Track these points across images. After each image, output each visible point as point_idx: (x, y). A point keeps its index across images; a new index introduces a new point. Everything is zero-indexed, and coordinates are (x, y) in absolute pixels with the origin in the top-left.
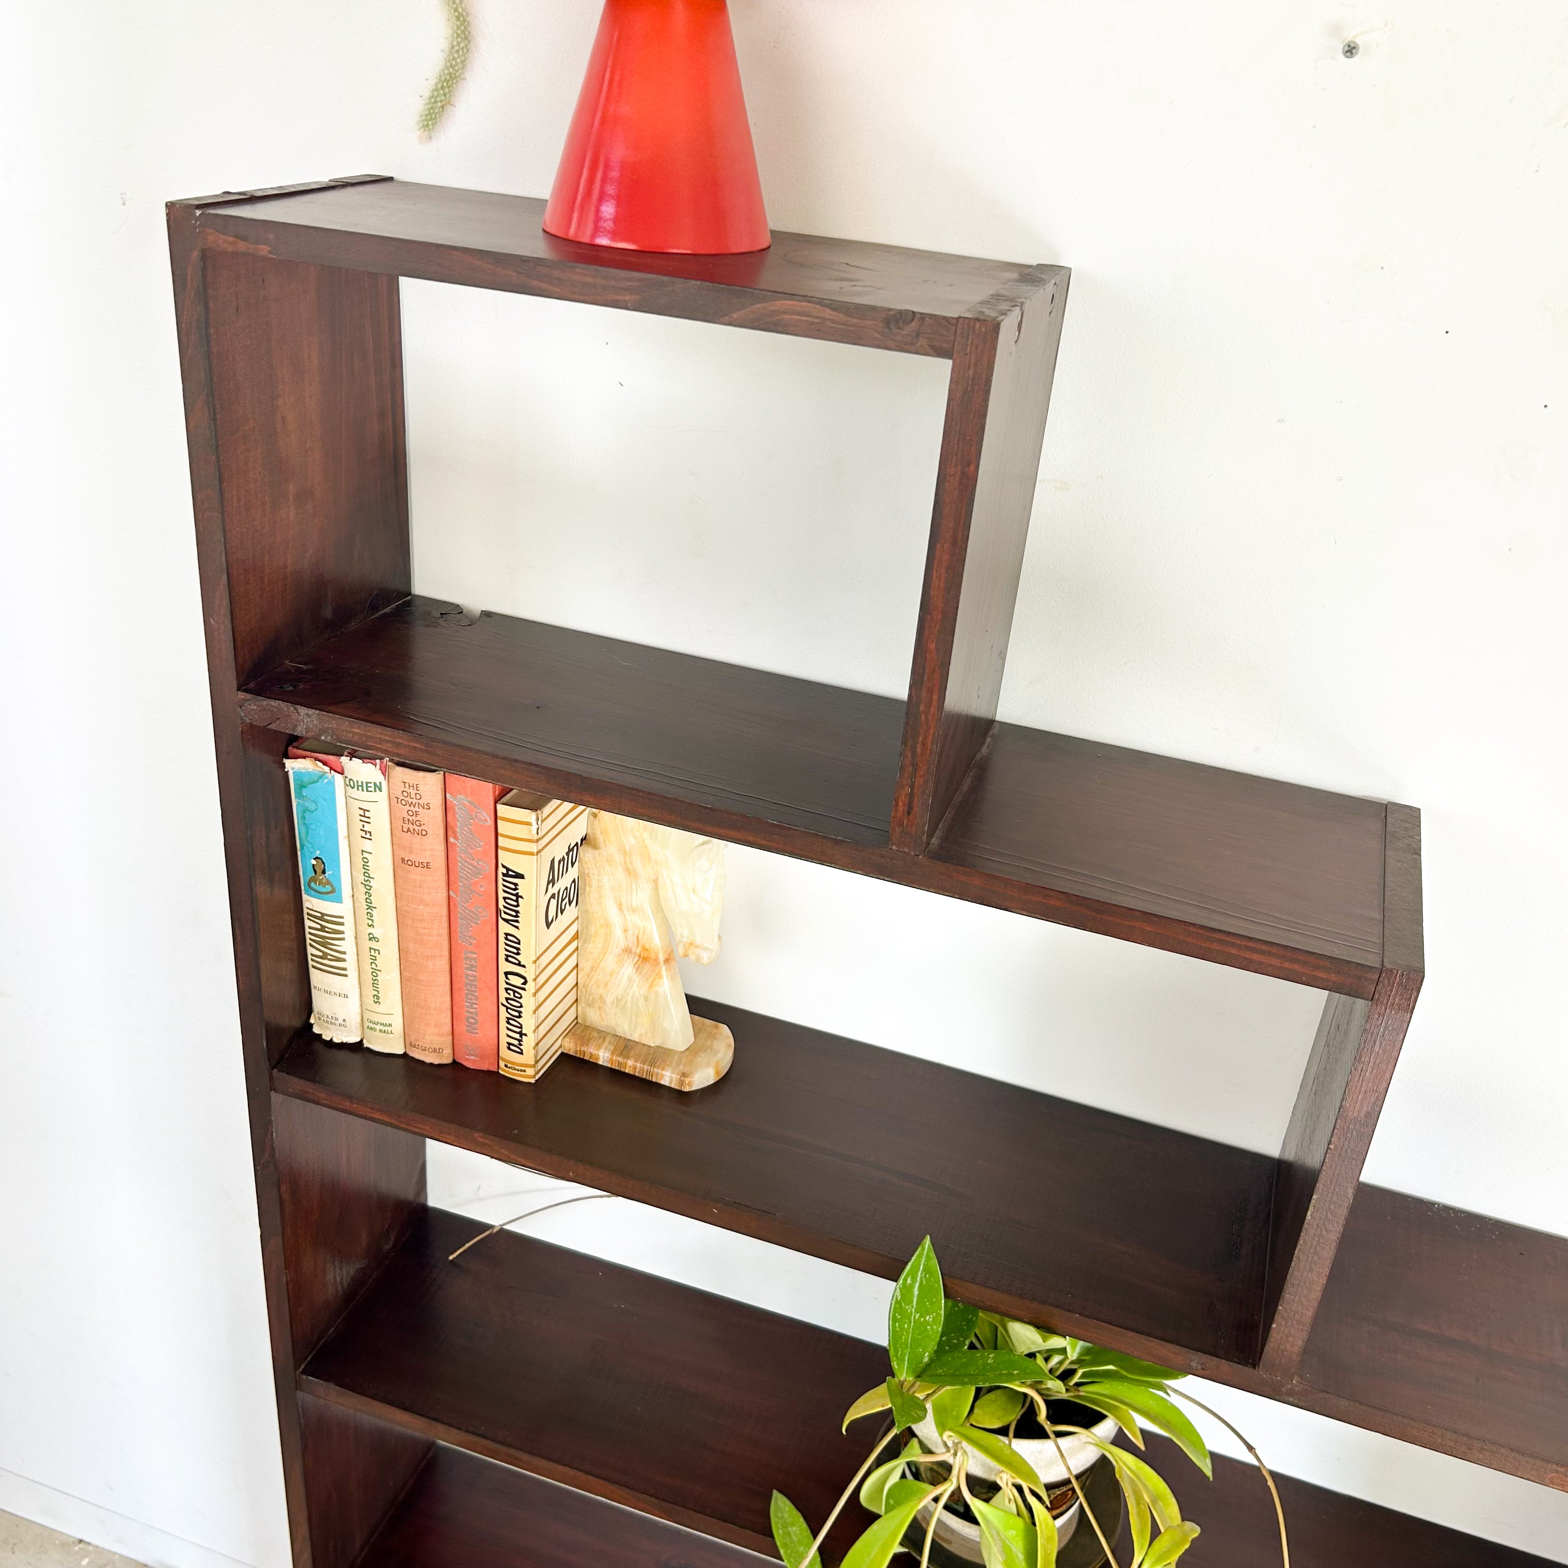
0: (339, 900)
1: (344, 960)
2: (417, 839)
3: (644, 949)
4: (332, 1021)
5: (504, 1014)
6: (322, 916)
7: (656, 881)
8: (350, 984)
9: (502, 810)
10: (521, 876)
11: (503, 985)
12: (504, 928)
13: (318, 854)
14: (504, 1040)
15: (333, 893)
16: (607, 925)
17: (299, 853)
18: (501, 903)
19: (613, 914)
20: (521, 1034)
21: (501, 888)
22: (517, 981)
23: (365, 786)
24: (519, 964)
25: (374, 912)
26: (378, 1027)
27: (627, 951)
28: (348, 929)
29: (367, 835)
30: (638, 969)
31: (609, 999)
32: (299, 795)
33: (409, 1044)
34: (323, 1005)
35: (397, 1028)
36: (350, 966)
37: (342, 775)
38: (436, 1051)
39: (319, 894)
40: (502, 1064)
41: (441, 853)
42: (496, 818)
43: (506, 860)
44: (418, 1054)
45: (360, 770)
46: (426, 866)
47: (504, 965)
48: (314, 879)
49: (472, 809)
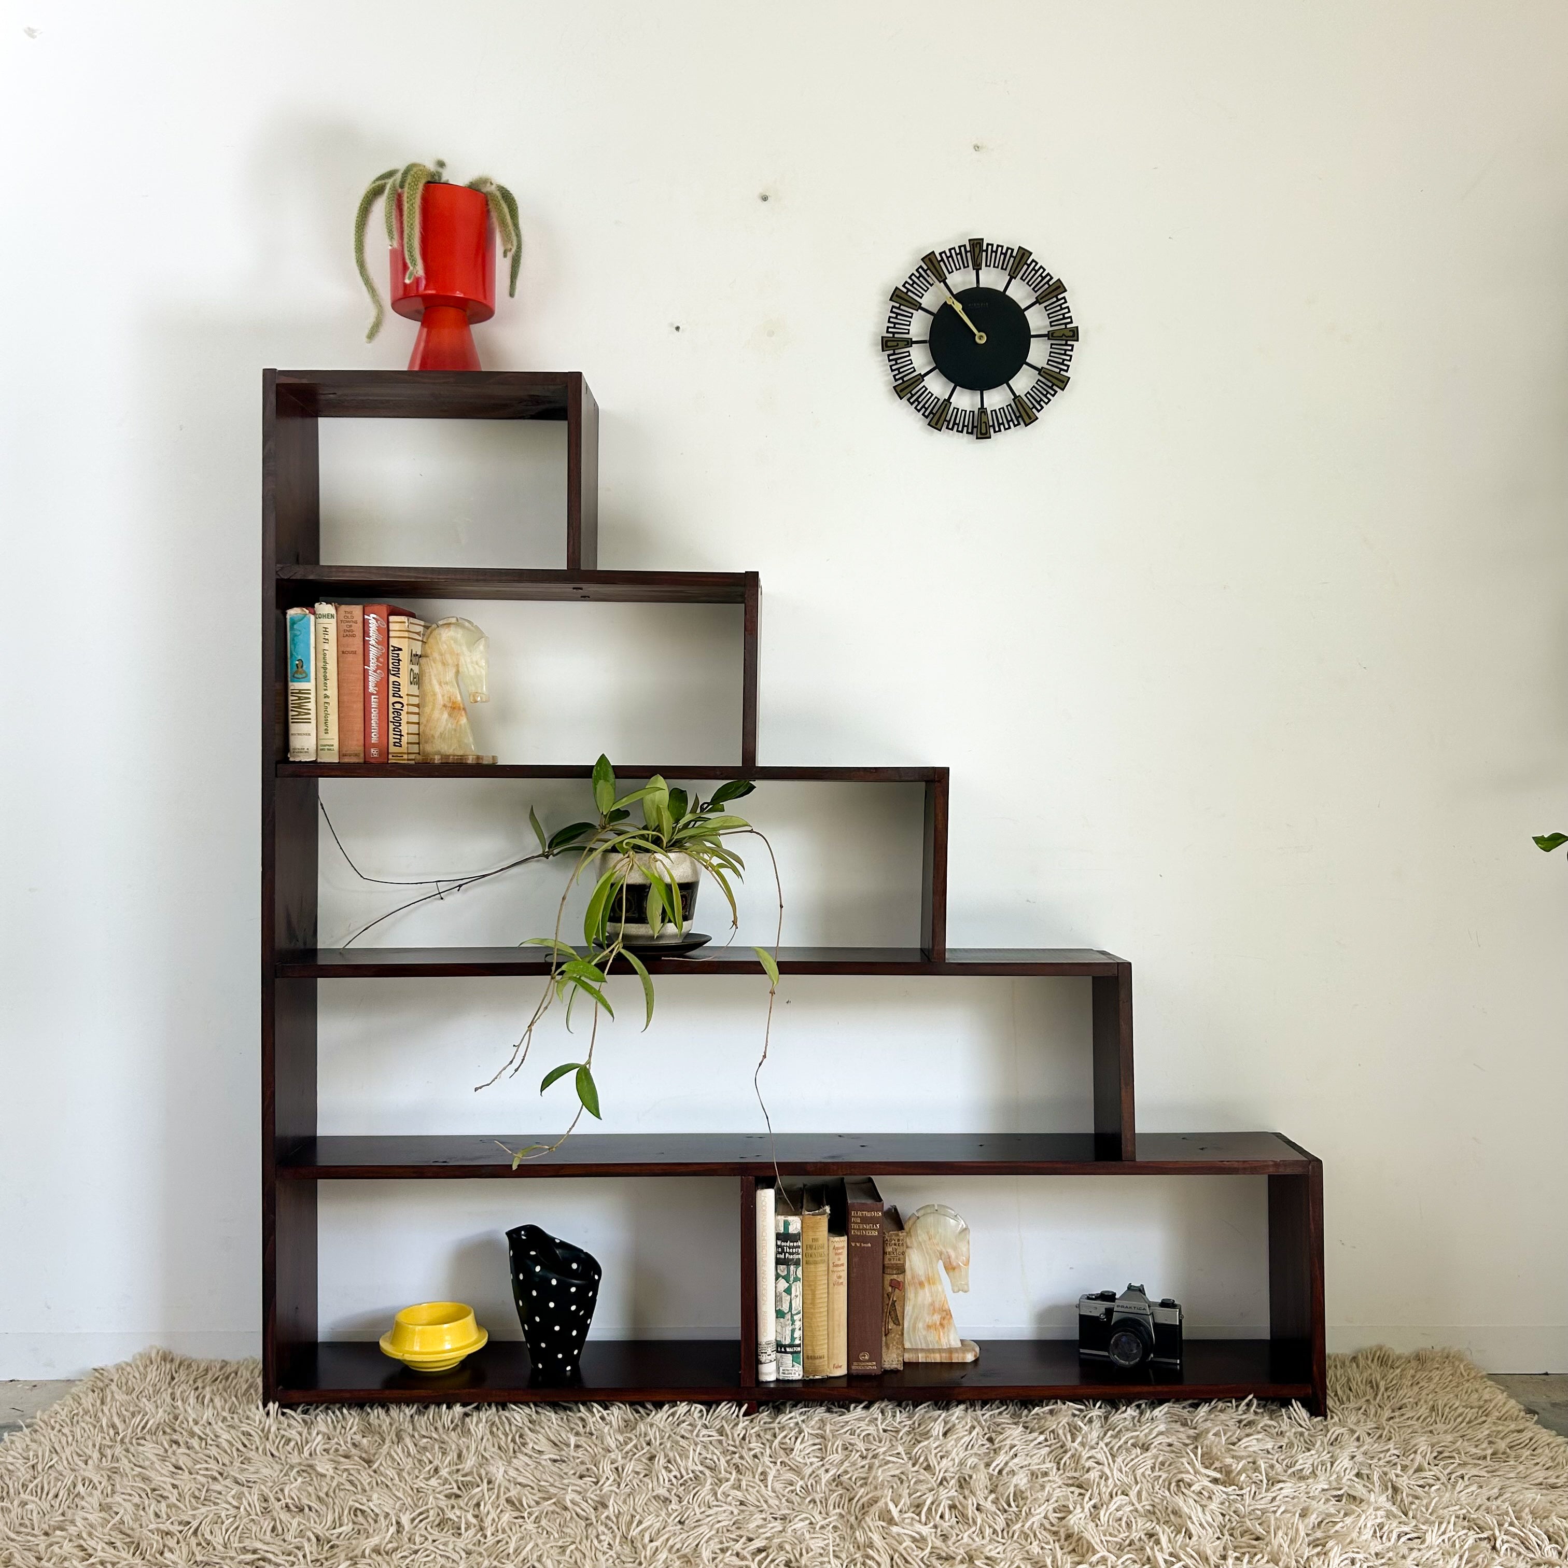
0: (309, 681)
1: (310, 714)
2: (351, 639)
3: (454, 703)
4: (301, 751)
5: (391, 726)
6: (300, 692)
8: (310, 728)
9: (392, 618)
10: (400, 649)
11: (391, 710)
12: (392, 678)
13: (299, 658)
14: (391, 741)
15: (306, 678)
16: (435, 694)
17: (289, 661)
18: (391, 665)
19: (437, 688)
20: (401, 735)
21: (391, 658)
22: (398, 706)
23: (325, 616)
24: (400, 697)
25: (328, 682)
26: (328, 748)
27: (445, 706)
28: (312, 696)
29: (326, 641)
30: (450, 715)
32: (292, 628)
33: (341, 754)
34: (297, 742)
35: (336, 747)
36: (313, 716)
37: (314, 613)
38: (356, 755)
39: (299, 680)
40: (390, 757)
41: (362, 647)
42: (388, 622)
43: (394, 642)
44: (346, 760)
45: (324, 608)
46: (355, 653)
47: (392, 700)
48: (296, 672)
49: (376, 620)
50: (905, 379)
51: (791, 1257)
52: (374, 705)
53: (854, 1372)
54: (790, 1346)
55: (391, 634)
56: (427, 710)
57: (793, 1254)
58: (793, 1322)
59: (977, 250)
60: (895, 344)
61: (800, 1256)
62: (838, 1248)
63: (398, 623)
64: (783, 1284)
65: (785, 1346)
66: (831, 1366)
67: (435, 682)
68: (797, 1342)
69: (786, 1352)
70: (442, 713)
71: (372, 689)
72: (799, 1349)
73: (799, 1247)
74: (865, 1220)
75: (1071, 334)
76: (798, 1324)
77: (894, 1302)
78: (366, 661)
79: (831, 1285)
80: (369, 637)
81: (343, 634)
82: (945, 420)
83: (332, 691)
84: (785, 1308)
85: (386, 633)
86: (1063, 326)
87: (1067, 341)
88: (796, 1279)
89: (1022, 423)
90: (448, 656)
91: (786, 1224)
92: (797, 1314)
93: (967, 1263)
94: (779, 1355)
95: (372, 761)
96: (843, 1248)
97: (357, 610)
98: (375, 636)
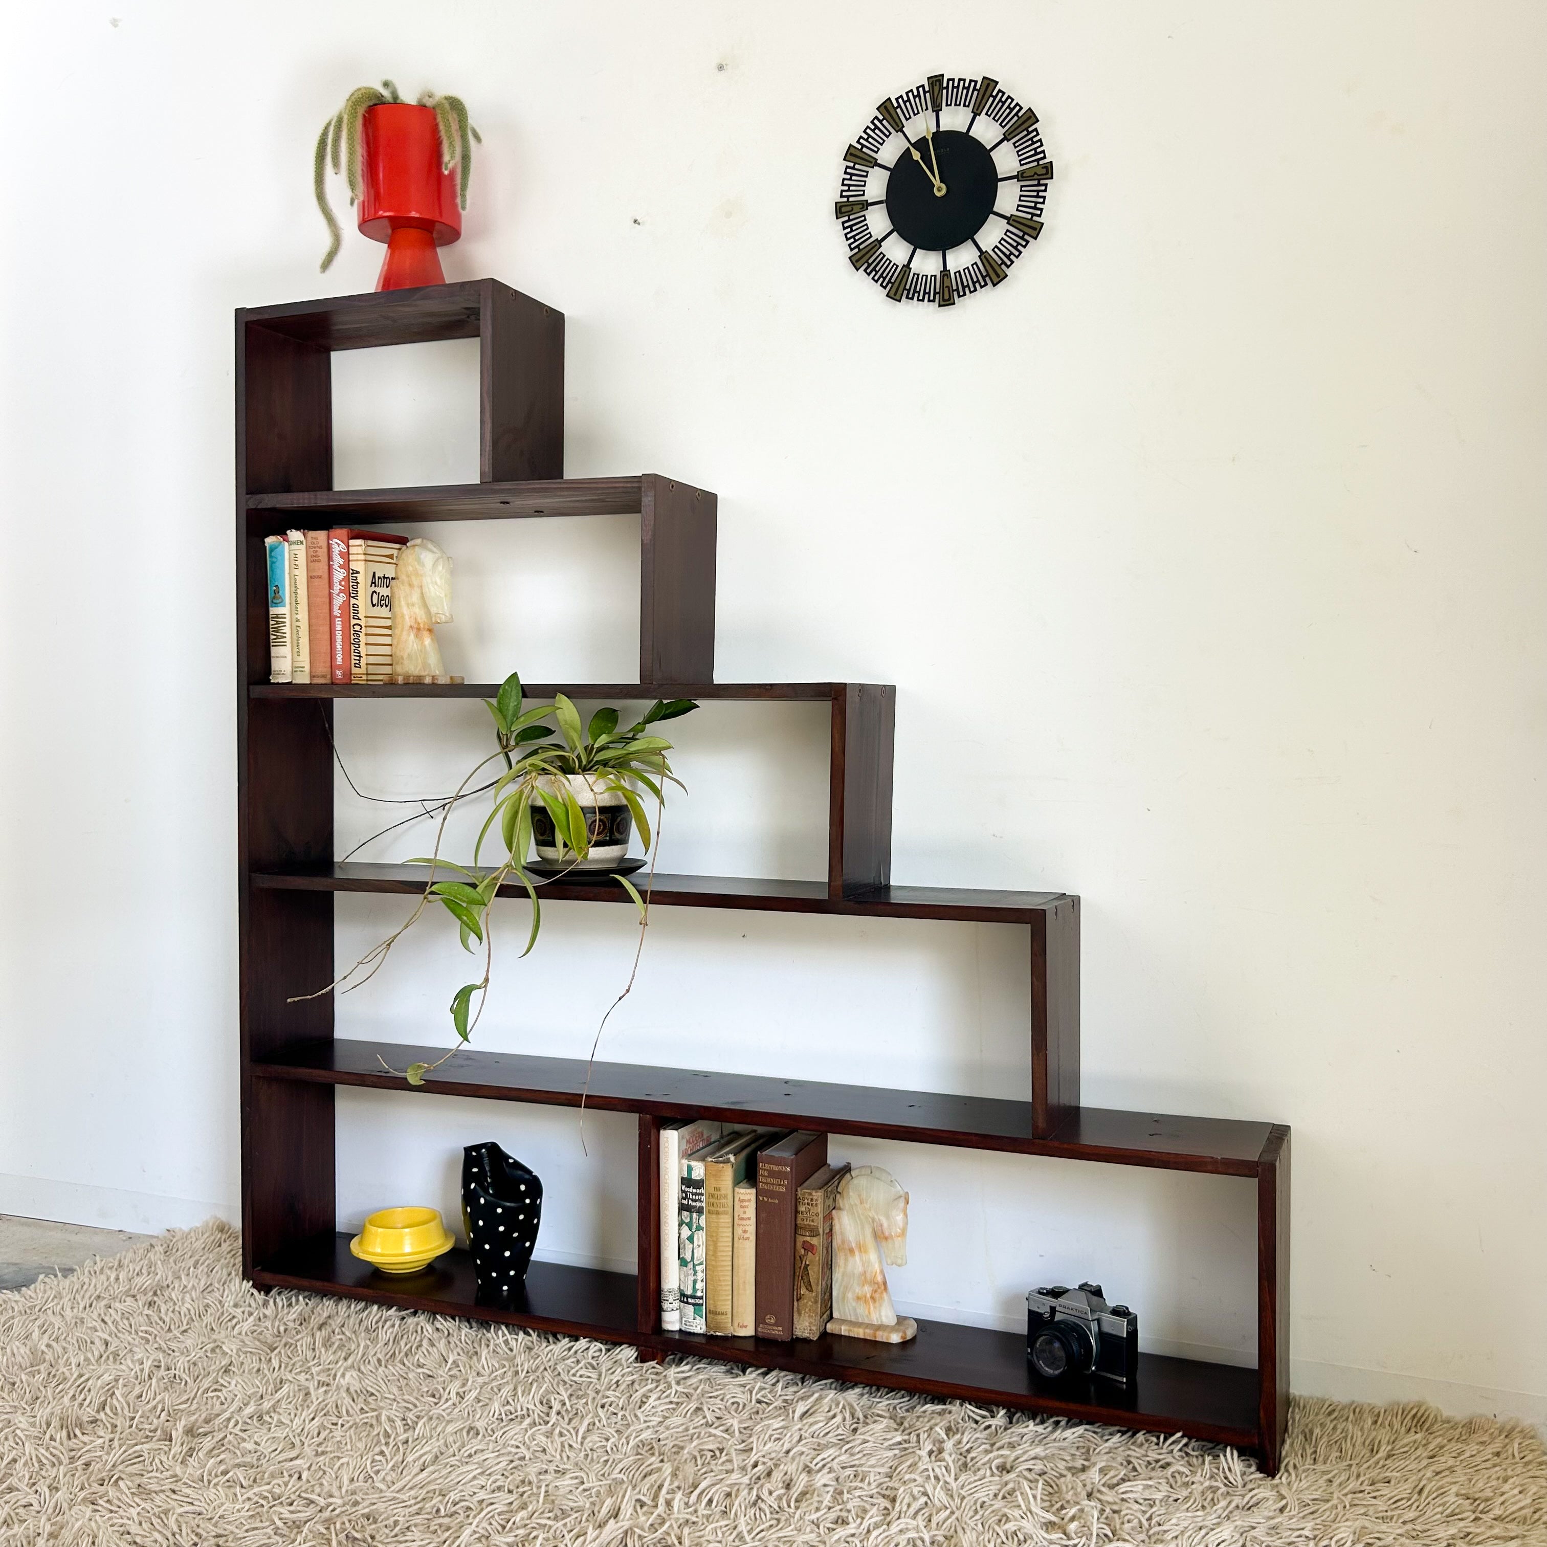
0: (284, 606)
1: (285, 637)
2: (317, 565)
4: (280, 673)
5: (353, 648)
6: (277, 616)
8: (287, 649)
9: (352, 542)
10: (358, 572)
11: (352, 632)
12: (352, 601)
13: (276, 583)
14: (353, 662)
15: (282, 603)
16: (403, 616)
17: (269, 587)
18: (351, 588)
19: (405, 610)
20: (360, 657)
21: (351, 581)
22: (357, 628)
23: (296, 543)
24: (359, 619)
25: (298, 606)
26: (299, 670)
27: (411, 627)
28: (287, 620)
29: (296, 567)
30: (417, 636)
31: (405, 656)
32: (270, 556)
33: (312, 676)
34: (276, 665)
35: (307, 668)
36: (288, 639)
37: (287, 541)
38: (324, 676)
39: (276, 605)
40: (352, 677)
41: (326, 571)
42: (348, 547)
43: (353, 566)
44: (316, 681)
45: (295, 535)
46: (320, 577)
47: (353, 622)
48: (274, 598)
49: (339, 545)
50: (861, 247)
51: (694, 1204)
52: (339, 627)
53: (760, 1335)
54: (693, 1297)
55: (351, 557)
56: (397, 631)
57: (695, 1201)
58: (695, 1272)
59: (936, 88)
60: (850, 208)
61: (704, 1204)
62: (743, 1201)
63: (358, 546)
64: (686, 1232)
65: (688, 1297)
66: (736, 1324)
67: (403, 603)
68: (699, 1294)
69: (687, 1303)
70: (409, 635)
71: (336, 612)
72: (701, 1301)
73: (702, 1194)
74: (772, 1174)
75: (1044, 171)
76: (700, 1276)
77: (807, 1266)
78: (330, 586)
79: (736, 1239)
80: (333, 561)
81: (312, 559)
82: (905, 289)
83: (303, 615)
84: (688, 1257)
85: (346, 556)
86: (1035, 164)
87: (1039, 180)
88: (699, 1228)
89: (990, 284)
90: (413, 578)
91: (690, 1169)
92: (699, 1264)
94: (682, 1304)
95: (337, 682)
96: (749, 1201)
97: (321, 535)
98: (338, 560)
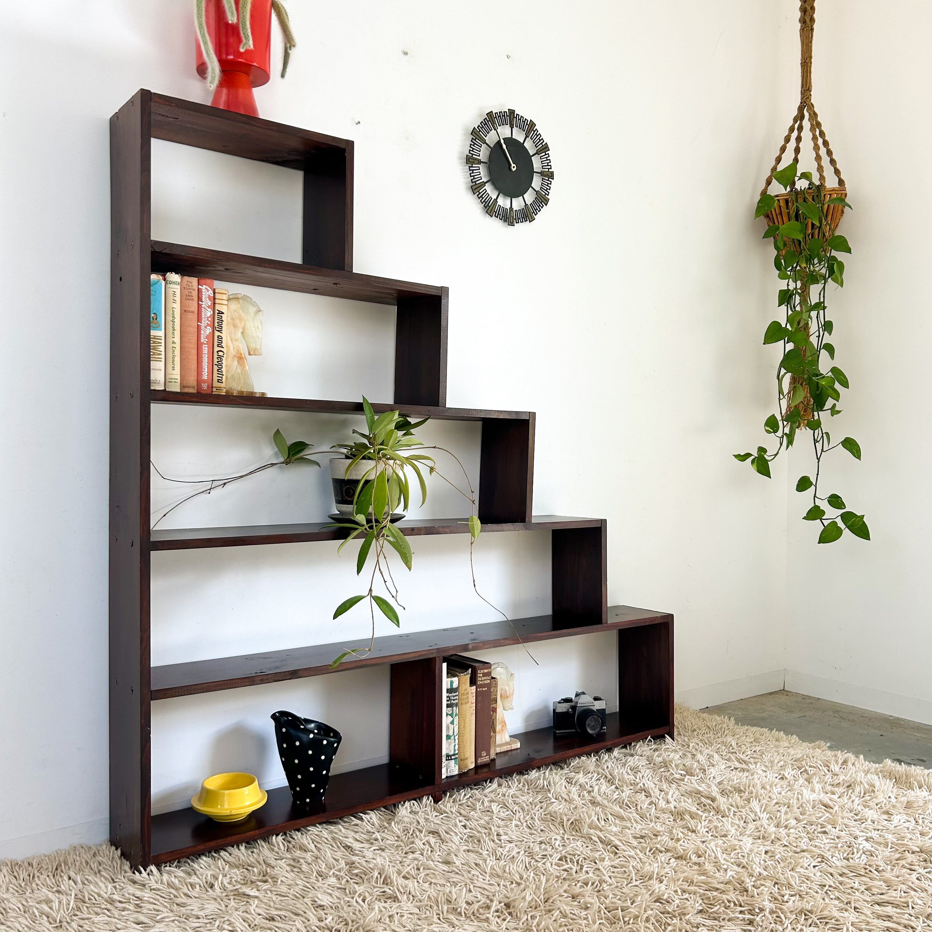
0: (161, 330)
1: (161, 355)
2: (191, 302)
4: (155, 382)
5: (216, 368)
6: (155, 337)
7: (244, 328)
8: (161, 365)
10: (223, 313)
11: (216, 356)
12: (217, 334)
13: (155, 312)
14: (216, 378)
15: (159, 327)
18: (216, 324)
20: (222, 375)
21: (216, 318)
22: (220, 353)
23: (174, 283)
24: (222, 347)
25: (174, 332)
26: (173, 380)
28: (163, 342)
29: (173, 300)
30: (238, 363)
32: (151, 289)
33: (182, 386)
34: (154, 375)
35: (179, 381)
36: (163, 356)
37: (166, 280)
38: (193, 387)
39: (154, 328)
40: (214, 389)
41: (197, 308)
42: (215, 293)
43: (218, 308)
44: (186, 390)
45: (174, 277)
46: (193, 312)
47: (217, 349)
48: (152, 322)
49: (208, 291)
50: (477, 183)
51: (454, 702)
52: (203, 352)
53: (479, 764)
54: (454, 755)
55: (217, 301)
57: (454, 700)
58: (455, 740)
59: (512, 116)
60: (473, 161)
61: (457, 701)
62: (472, 694)
63: (221, 294)
64: (449, 719)
65: (451, 756)
66: (469, 763)
68: (456, 752)
69: (451, 759)
71: (203, 340)
72: (457, 756)
73: (457, 695)
74: (483, 675)
75: (551, 175)
76: (457, 741)
78: (199, 319)
79: (470, 715)
80: (202, 302)
81: (184, 298)
82: (494, 211)
83: (178, 339)
84: (451, 733)
85: (214, 300)
86: (548, 170)
87: (549, 178)
88: (456, 715)
89: (528, 220)
91: (452, 683)
92: (456, 736)
93: (513, 694)
95: (204, 392)
96: (474, 693)
97: (194, 280)
98: (206, 302)
